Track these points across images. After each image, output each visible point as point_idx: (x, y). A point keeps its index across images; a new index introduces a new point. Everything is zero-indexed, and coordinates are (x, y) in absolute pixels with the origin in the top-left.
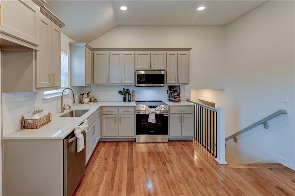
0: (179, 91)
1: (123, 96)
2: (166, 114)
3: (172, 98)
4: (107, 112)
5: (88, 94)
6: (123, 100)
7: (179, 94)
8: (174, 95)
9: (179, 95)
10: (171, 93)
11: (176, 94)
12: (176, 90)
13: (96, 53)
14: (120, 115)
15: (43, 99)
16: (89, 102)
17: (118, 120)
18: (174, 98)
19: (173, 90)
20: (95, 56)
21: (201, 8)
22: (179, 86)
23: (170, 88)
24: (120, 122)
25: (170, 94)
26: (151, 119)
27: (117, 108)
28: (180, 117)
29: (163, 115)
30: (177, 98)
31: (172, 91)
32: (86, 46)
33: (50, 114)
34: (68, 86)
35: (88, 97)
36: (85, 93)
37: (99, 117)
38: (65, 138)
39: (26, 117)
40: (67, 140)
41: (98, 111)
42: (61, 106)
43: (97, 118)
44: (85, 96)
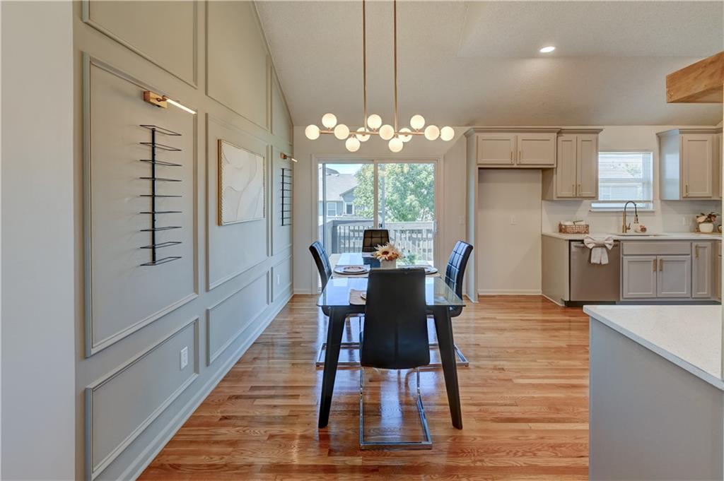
5: (711, 216)
15: (590, 211)
32: (680, 133)
33: (587, 226)
34: (651, 199)
35: (710, 222)
36: (703, 215)
37: (697, 256)
38: (570, 241)
39: (562, 223)
40: (572, 243)
41: (695, 244)
42: (622, 224)
43: (688, 255)
44: (702, 219)
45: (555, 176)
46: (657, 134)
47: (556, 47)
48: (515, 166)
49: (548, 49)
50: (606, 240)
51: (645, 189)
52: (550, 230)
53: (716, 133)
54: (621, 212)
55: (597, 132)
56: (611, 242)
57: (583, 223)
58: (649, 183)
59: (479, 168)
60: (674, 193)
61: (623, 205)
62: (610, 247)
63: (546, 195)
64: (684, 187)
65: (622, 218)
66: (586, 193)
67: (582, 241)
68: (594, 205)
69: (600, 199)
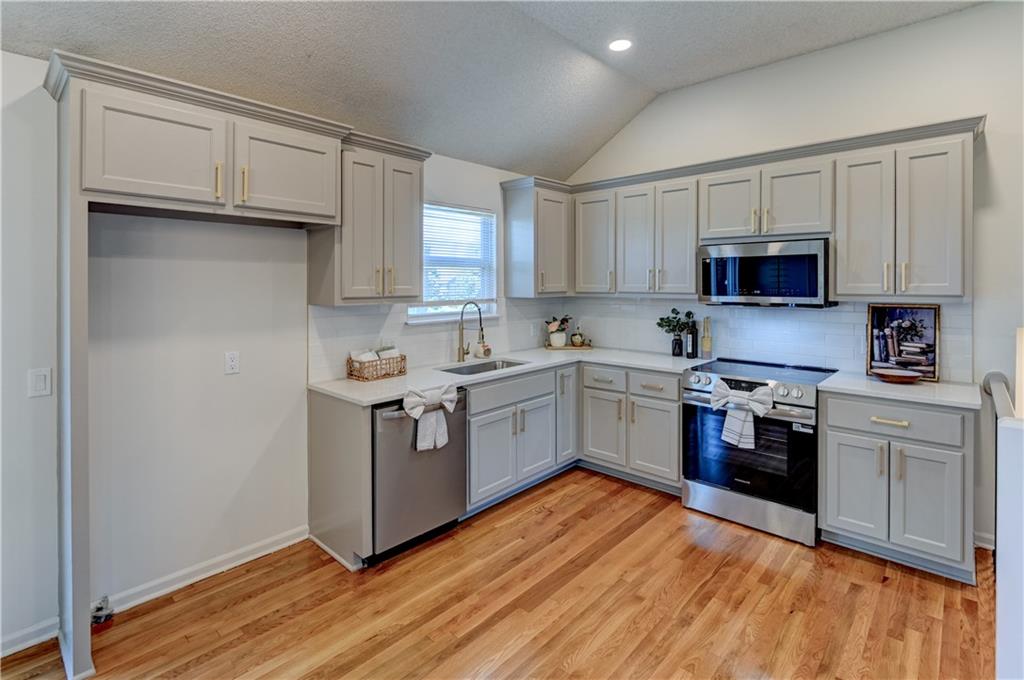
0: (928, 333)
1: (671, 336)
2: (803, 425)
3: (887, 360)
4: (596, 380)
5: (564, 321)
6: (671, 352)
7: (929, 346)
8: (901, 352)
9: (930, 349)
10: (884, 337)
11: (911, 347)
12: (913, 327)
13: (581, 197)
14: (633, 398)
15: (406, 324)
16: (566, 345)
17: (627, 411)
18: (898, 363)
19: (895, 324)
20: (580, 208)
22: (936, 310)
23: (881, 315)
24: (633, 421)
25: (876, 342)
26: (732, 432)
27: (623, 372)
28: (882, 449)
29: (791, 423)
30: (918, 364)
31: (887, 331)
32: (536, 185)
33: (403, 358)
34: (494, 296)
35: (563, 330)
36: (555, 319)
37: (563, 393)
38: (376, 407)
39: (353, 357)
40: (381, 414)
41: (560, 372)
42: (456, 345)
43: (551, 393)
44: (554, 326)
45: (337, 246)
46: (501, 184)
48: (229, 211)
50: (445, 393)
51: (486, 278)
52: (326, 377)
53: (571, 192)
54: (455, 322)
56: (454, 395)
57: (395, 353)
58: (490, 268)
59: (93, 207)
60: (525, 287)
61: (459, 308)
62: (450, 407)
63: (318, 292)
64: (540, 277)
65: (456, 334)
66: (401, 289)
67: (398, 404)
68: (412, 311)
69: (425, 299)
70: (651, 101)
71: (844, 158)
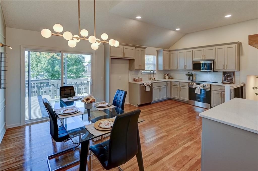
0: (232, 76)
1: (188, 77)
2: (208, 90)
3: (225, 81)
4: (174, 84)
5: (168, 74)
6: (188, 80)
7: (232, 78)
8: (228, 79)
9: (233, 78)
10: (225, 77)
11: (229, 78)
12: (230, 75)
13: (171, 52)
14: (180, 87)
16: (168, 78)
17: (179, 89)
18: (227, 81)
19: (227, 74)
20: (171, 54)
21: (228, 16)
22: (234, 72)
23: (225, 73)
24: (180, 91)
25: (224, 78)
26: (196, 91)
27: (179, 82)
28: (220, 93)
29: (206, 90)
30: (230, 81)
31: (226, 76)
32: (163, 51)
33: (142, 79)
34: (155, 70)
35: (168, 76)
36: (166, 74)
37: (168, 86)
38: (140, 84)
39: (135, 78)
40: (141, 85)
41: (167, 82)
42: (149, 77)
43: (166, 86)
44: (166, 75)
45: (134, 62)
46: (157, 50)
47: (141, 17)
48: (123, 58)
49: (139, 17)
50: (150, 83)
51: (154, 67)
52: (131, 81)
53: (170, 51)
54: (149, 74)
55: (145, 48)
56: (151, 84)
57: (141, 78)
58: (155, 65)
59: (111, 58)
60: (161, 68)
61: (150, 71)
62: (150, 85)
63: (130, 69)
64: (164, 66)
65: (149, 76)
66: (142, 68)
67: (143, 84)
68: (142, 72)
69: (145, 70)
70: (185, 35)
71: (217, 47)
